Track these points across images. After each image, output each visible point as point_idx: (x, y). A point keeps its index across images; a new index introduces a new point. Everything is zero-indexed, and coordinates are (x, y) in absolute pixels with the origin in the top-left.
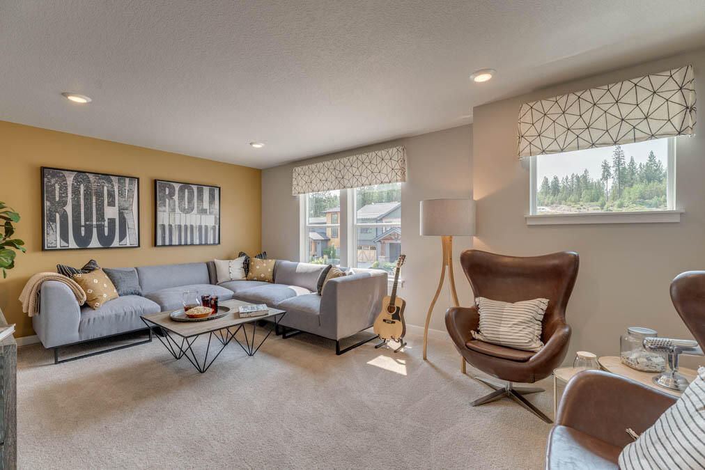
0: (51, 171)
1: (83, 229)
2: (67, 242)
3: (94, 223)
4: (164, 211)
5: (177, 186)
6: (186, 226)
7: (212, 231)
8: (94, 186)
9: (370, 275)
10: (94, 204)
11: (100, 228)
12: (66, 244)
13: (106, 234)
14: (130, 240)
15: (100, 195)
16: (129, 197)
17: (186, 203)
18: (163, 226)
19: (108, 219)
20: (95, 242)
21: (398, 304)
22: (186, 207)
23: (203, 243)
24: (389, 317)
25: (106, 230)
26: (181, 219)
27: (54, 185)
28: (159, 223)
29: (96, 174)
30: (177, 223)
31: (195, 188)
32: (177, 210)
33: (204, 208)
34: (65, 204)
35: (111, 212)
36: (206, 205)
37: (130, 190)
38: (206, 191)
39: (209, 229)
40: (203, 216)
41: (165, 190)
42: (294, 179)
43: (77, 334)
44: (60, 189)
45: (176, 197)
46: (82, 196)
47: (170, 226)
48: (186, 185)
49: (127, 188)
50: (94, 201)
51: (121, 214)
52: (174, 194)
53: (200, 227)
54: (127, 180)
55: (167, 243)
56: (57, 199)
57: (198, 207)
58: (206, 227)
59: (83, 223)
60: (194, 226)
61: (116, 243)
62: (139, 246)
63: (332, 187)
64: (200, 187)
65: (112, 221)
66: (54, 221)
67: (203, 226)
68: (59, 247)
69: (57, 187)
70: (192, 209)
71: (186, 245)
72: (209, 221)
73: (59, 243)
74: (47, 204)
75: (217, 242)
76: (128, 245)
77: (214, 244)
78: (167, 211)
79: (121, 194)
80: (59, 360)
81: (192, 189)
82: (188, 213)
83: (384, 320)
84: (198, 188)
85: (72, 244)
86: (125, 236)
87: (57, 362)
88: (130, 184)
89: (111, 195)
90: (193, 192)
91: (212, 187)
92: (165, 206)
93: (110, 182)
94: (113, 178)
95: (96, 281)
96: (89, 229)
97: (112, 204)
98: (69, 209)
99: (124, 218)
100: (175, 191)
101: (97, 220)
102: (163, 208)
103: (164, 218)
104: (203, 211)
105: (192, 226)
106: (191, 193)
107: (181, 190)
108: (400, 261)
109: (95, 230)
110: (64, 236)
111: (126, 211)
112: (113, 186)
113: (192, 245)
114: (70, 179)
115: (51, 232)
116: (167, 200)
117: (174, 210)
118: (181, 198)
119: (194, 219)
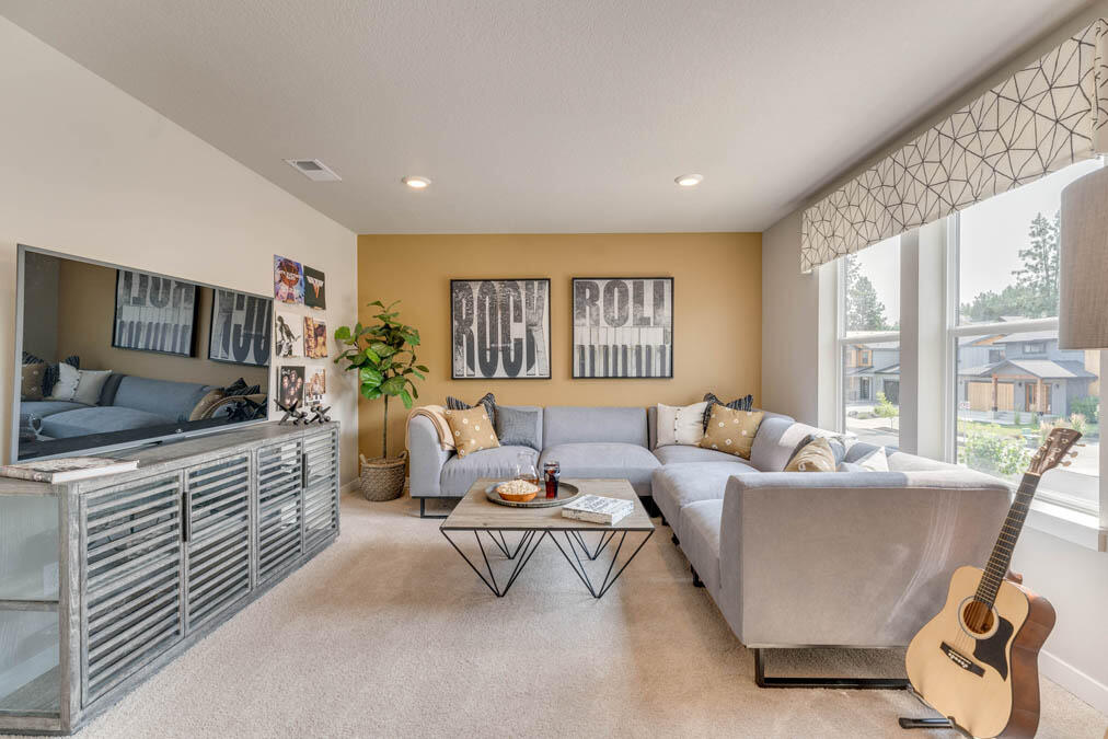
0: (459, 283)
1: (488, 353)
2: (473, 369)
3: (500, 345)
4: (583, 325)
5: (602, 285)
6: (615, 347)
7: (659, 355)
8: (499, 297)
9: (906, 480)
10: (499, 321)
11: (506, 351)
12: (472, 373)
13: (512, 360)
14: (540, 368)
15: (505, 308)
16: (539, 307)
17: (616, 311)
18: (582, 348)
19: (515, 339)
20: (500, 372)
21: (1010, 609)
22: (616, 317)
23: (644, 375)
24: (967, 643)
25: (512, 354)
26: (609, 336)
27: (461, 301)
28: (577, 343)
29: (501, 280)
30: (603, 343)
31: (630, 284)
32: (602, 322)
33: (645, 316)
34: (471, 322)
35: (518, 331)
36: (648, 311)
37: (540, 298)
38: (649, 287)
39: (653, 351)
40: (644, 330)
41: (584, 293)
42: (804, 237)
43: (438, 486)
44: (467, 305)
45: (600, 303)
46: (487, 312)
47: (592, 347)
48: (615, 281)
49: (536, 295)
50: (499, 316)
51: (529, 333)
52: (597, 297)
53: (639, 348)
54: (536, 283)
55: (587, 374)
56: (464, 317)
57: (635, 316)
58: (649, 348)
59: (488, 347)
60: (629, 347)
61: (523, 373)
62: (550, 378)
63: (876, 235)
64: (639, 280)
65: (518, 342)
66: (461, 344)
67: (644, 347)
68: (465, 376)
69: (464, 302)
70: (626, 320)
71: (615, 377)
72: (654, 337)
73: (466, 372)
74: (455, 323)
75: (667, 374)
76: (537, 375)
77: (663, 377)
78: (588, 324)
79: (529, 304)
80: (426, 514)
81: (625, 286)
82: (619, 325)
83: (945, 648)
84: (634, 284)
85: (479, 373)
86: (534, 362)
87: (423, 516)
88: (540, 288)
89: (518, 307)
90: (627, 290)
91: (658, 280)
92: (585, 317)
93: (516, 289)
94: (519, 283)
95: (465, 421)
96: (494, 352)
97: (518, 319)
98: (474, 328)
99: (533, 338)
100: (598, 292)
101: (503, 342)
102: (583, 321)
103: (583, 335)
104: (643, 322)
105: (625, 348)
106: (624, 294)
107: (609, 290)
108: (1045, 453)
109: (500, 355)
110: (471, 364)
111: (534, 328)
112: (519, 293)
113: (625, 377)
114: (476, 290)
115: (459, 357)
116: (588, 308)
117: (597, 323)
118: (609, 302)
119: (628, 336)
